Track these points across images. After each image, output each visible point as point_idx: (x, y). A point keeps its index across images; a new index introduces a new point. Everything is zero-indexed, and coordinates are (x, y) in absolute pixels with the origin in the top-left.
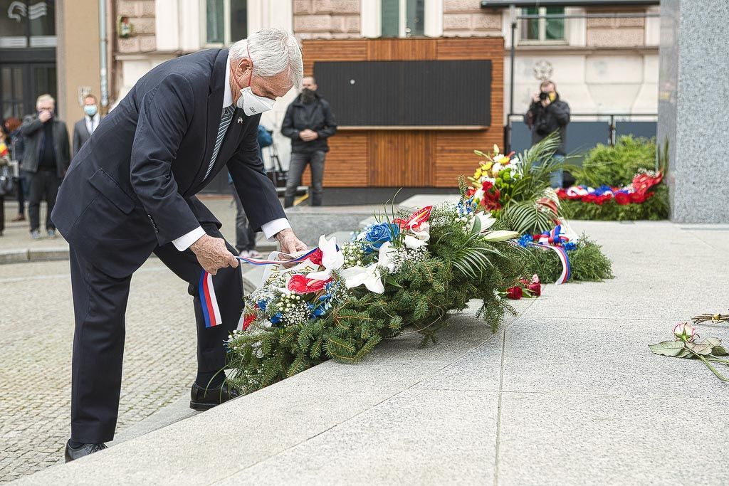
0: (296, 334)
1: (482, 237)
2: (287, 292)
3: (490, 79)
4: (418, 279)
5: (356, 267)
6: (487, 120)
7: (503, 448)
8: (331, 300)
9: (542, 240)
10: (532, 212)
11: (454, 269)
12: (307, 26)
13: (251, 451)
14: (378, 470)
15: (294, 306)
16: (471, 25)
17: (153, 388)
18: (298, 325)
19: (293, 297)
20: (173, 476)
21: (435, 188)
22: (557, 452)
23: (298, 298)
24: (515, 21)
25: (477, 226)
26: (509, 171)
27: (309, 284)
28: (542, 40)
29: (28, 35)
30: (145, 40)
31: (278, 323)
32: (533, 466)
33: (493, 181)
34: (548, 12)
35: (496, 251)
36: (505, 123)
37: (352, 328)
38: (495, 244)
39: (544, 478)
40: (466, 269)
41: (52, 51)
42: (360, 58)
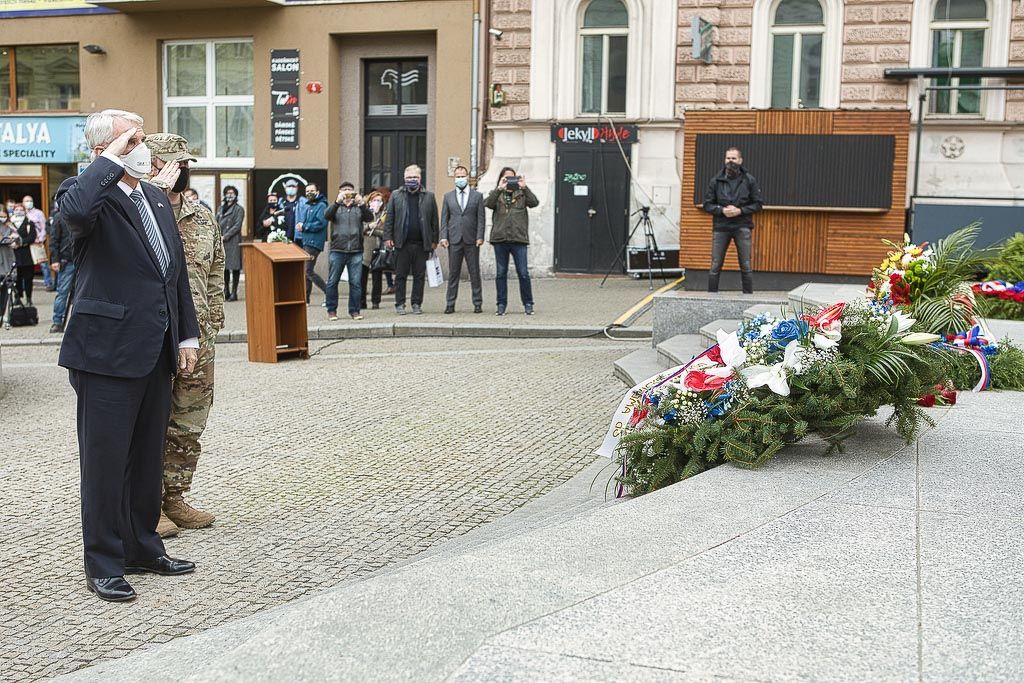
0: (691, 433)
1: (898, 339)
2: (683, 389)
3: (893, 157)
4: (828, 381)
5: (758, 366)
6: (887, 202)
7: (925, 573)
8: (731, 400)
9: (956, 341)
10: (948, 309)
11: (867, 372)
12: (690, 96)
13: (651, 557)
14: (789, 588)
15: (690, 403)
16: (873, 97)
17: (524, 477)
18: (694, 424)
19: (690, 394)
20: (571, 578)
21: (825, 274)
22: (986, 583)
23: (695, 395)
24: (923, 93)
25: (894, 327)
26: (921, 263)
27: (707, 381)
28: (953, 113)
29: (400, 104)
30: (518, 109)
31: (671, 421)
32: (961, 597)
33: (902, 273)
34: (961, 83)
35: (915, 355)
36: (907, 206)
37: (753, 431)
38: (913, 347)
39: (974, 611)
40: (881, 373)
41: (423, 119)
42: (747, 131)
